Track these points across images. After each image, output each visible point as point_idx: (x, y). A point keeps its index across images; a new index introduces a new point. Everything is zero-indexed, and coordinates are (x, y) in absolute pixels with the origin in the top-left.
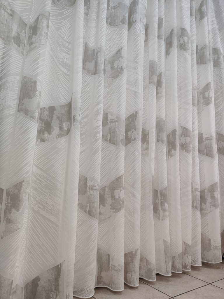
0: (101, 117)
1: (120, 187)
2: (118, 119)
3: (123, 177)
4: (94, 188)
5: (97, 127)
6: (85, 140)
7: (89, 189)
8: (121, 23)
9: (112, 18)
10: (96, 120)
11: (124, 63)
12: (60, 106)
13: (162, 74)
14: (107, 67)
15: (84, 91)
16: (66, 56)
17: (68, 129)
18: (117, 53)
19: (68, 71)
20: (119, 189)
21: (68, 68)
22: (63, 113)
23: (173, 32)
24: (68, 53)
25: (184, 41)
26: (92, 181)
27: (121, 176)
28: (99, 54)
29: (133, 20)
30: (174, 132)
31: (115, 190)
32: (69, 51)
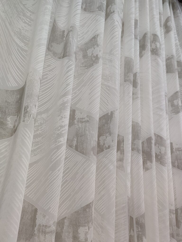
0: (67, 113)
1: (88, 222)
2: (90, 119)
3: (92, 205)
4: (48, 230)
5: (62, 127)
6: (40, 145)
7: (39, 231)
8: (97, 10)
9: (88, 4)
10: (60, 117)
11: (100, 51)
12: (7, 91)
13: (137, 74)
14: (78, 54)
15: (47, 78)
16: (25, 26)
17: (14, 127)
18: (91, 40)
19: (25, 46)
20: (86, 226)
21: (27, 42)
22: (10, 101)
23: (146, 36)
24: (30, 24)
25: (156, 47)
26: (44, 216)
27: (91, 203)
28: (71, 34)
29: (110, 10)
30: (149, 140)
31: (80, 226)
32: (30, 22)
